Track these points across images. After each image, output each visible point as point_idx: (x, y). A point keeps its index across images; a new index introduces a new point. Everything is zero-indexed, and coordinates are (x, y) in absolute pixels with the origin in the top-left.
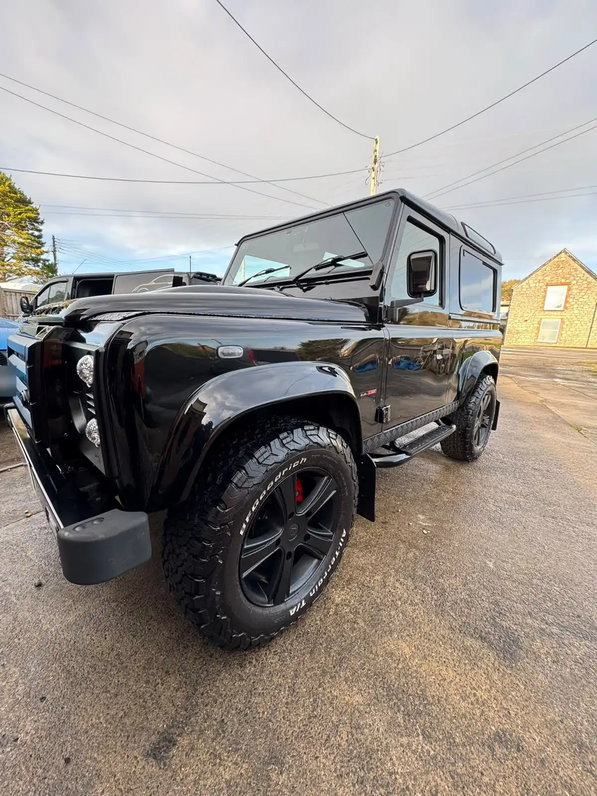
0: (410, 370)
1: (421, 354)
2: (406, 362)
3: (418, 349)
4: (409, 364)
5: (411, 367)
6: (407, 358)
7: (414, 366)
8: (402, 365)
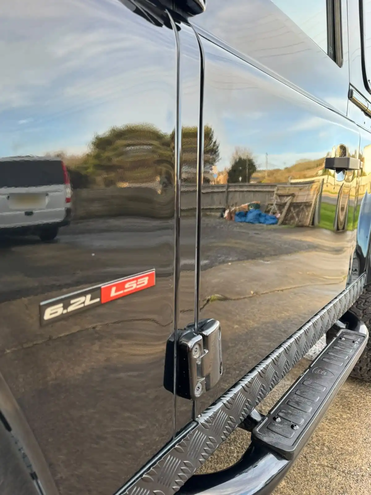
0: (261, 224)
1: (275, 200)
2: (256, 212)
3: (269, 192)
4: (260, 215)
5: (262, 220)
6: (257, 206)
7: (266, 219)
8: (250, 216)
